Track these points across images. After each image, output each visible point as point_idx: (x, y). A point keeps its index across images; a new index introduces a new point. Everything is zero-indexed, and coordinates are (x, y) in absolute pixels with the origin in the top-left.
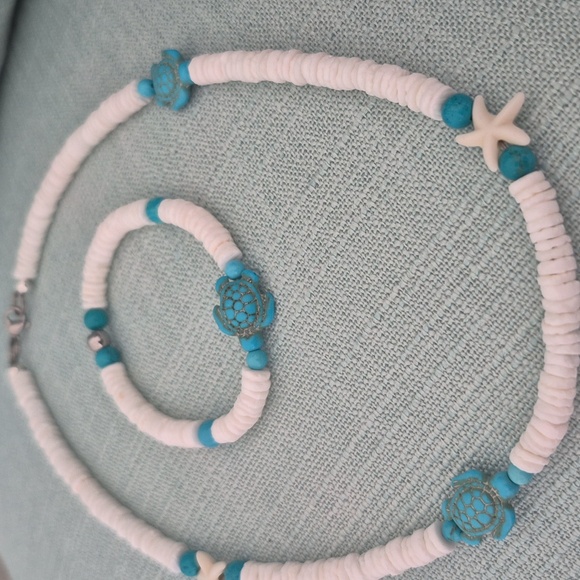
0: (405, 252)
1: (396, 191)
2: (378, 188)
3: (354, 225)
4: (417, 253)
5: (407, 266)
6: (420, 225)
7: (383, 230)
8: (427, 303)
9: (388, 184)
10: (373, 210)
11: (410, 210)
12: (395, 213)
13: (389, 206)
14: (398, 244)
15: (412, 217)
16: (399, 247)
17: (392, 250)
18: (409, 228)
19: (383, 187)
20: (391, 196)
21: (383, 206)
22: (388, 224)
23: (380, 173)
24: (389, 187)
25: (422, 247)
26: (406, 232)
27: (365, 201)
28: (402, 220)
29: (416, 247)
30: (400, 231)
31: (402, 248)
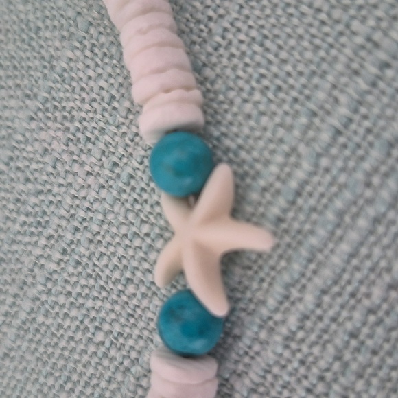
0: (113, 353)
1: (91, 241)
2: (61, 237)
3: (27, 305)
4: (134, 355)
5: (119, 377)
6: (135, 302)
7: (73, 313)
9: (77, 229)
10: (55, 276)
11: (116, 275)
12: (92, 282)
13: (80, 269)
14: (100, 337)
15: (120, 287)
16: (103, 343)
17: (92, 349)
18: (117, 308)
19: (69, 236)
20: (82, 250)
21: (71, 270)
22: (81, 300)
23: (63, 212)
24: (78, 236)
25: (141, 343)
26: (113, 316)
27: (42, 261)
28: (104, 294)
29: (131, 342)
30: (103, 314)
31: (107, 344)
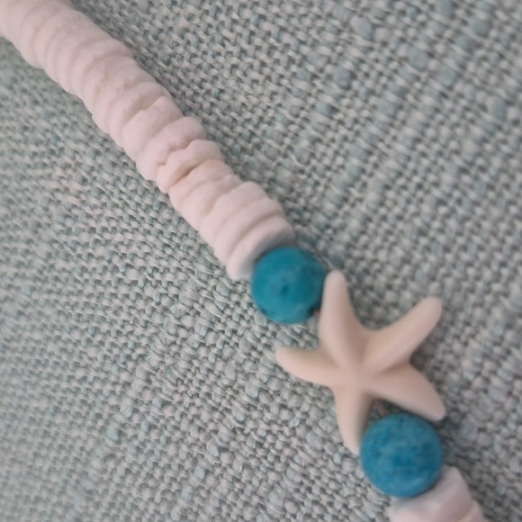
0: (149, 292)
1: (114, 164)
2: (79, 164)
3: (43, 249)
4: (173, 291)
5: (157, 319)
6: (171, 229)
7: (100, 251)
8: (208, 395)
9: (97, 153)
10: (75, 212)
11: (147, 201)
12: (119, 212)
13: (104, 199)
14: (132, 275)
15: (153, 214)
16: (135, 283)
17: (123, 290)
18: (151, 239)
19: (89, 161)
20: (106, 176)
21: (93, 201)
22: (107, 236)
23: (80, 135)
24: (100, 160)
25: (181, 276)
26: (146, 249)
27: (59, 196)
28: (134, 224)
29: (169, 277)
30: (134, 249)
31: (141, 283)
